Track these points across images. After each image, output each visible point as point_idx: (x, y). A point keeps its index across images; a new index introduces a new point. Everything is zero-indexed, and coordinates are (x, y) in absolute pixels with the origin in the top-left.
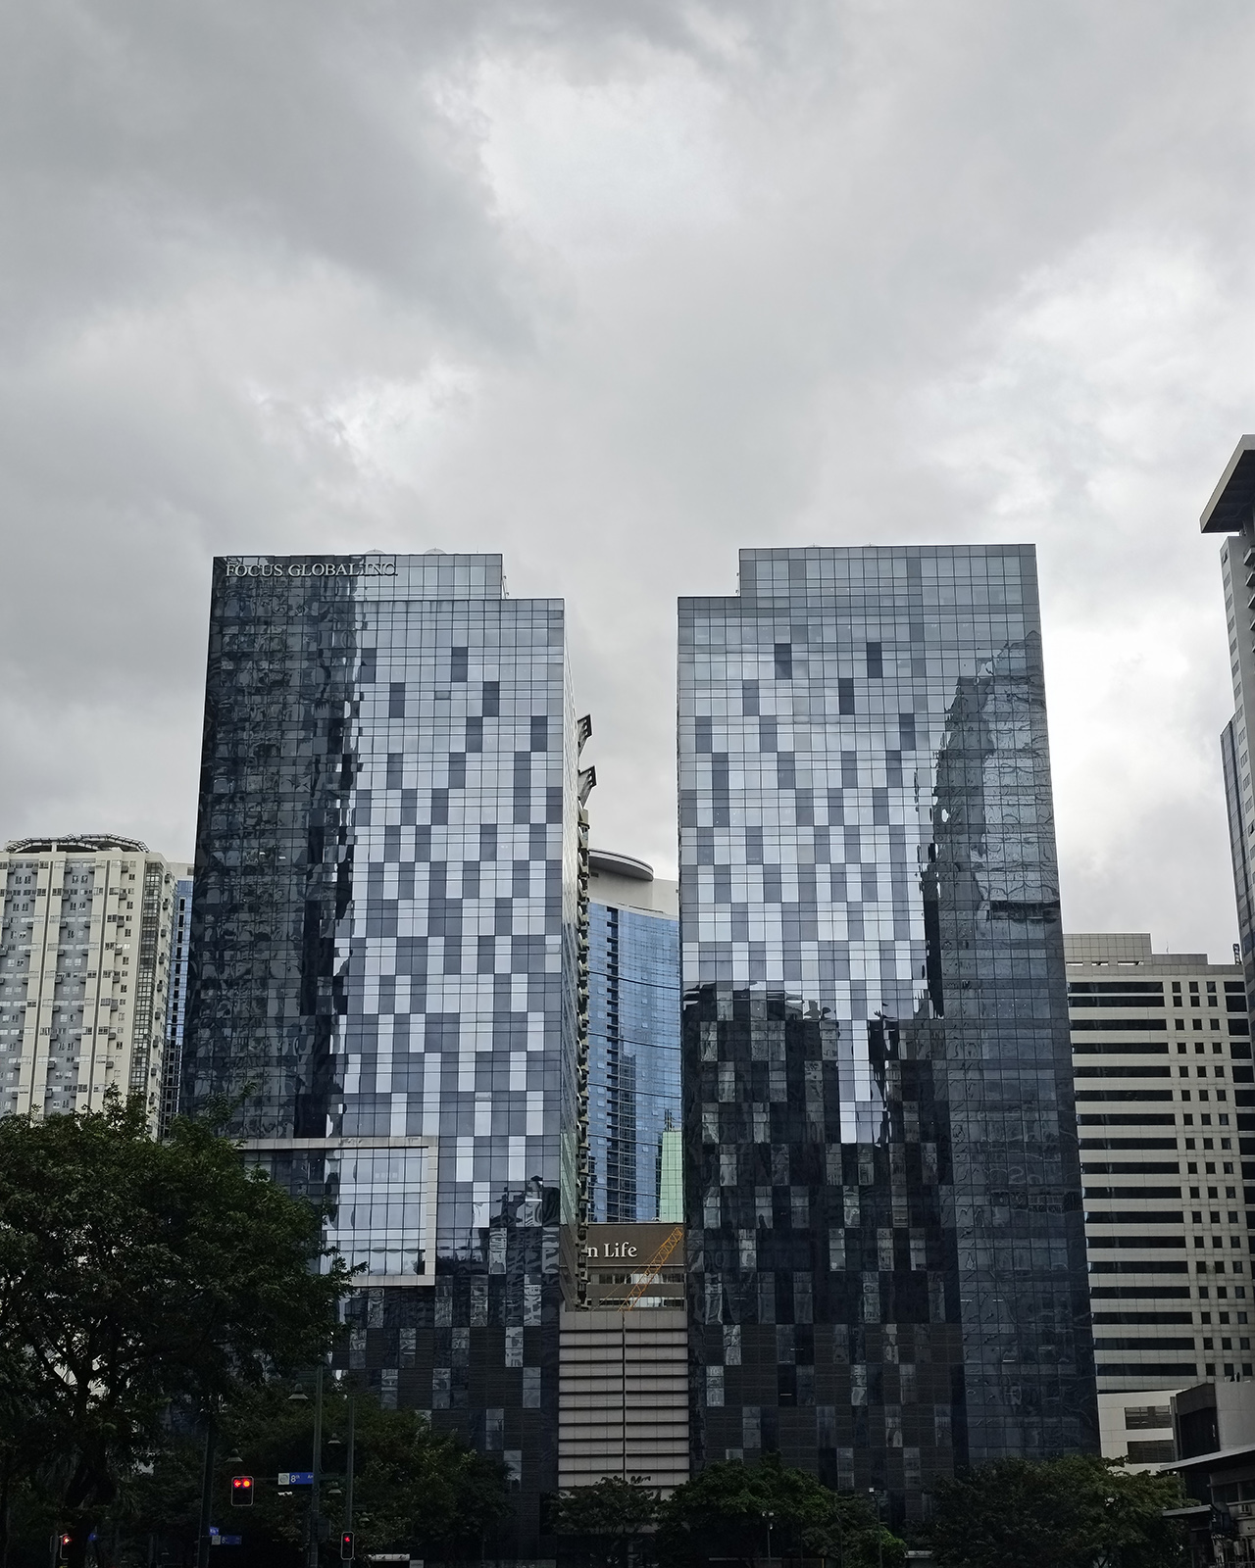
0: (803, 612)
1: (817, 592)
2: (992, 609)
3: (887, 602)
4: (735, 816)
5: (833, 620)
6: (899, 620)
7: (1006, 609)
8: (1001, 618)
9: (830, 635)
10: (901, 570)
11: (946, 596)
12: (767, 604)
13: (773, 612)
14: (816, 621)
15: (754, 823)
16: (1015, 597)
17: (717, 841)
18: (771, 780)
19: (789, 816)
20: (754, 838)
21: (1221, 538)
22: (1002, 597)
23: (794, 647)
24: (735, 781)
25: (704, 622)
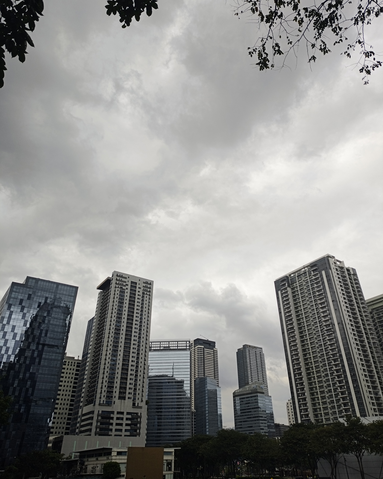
0: (36, 289)
1: (39, 286)
2: (69, 295)
3: (51, 291)
4: (11, 323)
5: (40, 292)
6: (53, 294)
7: (71, 296)
8: (70, 297)
9: (39, 294)
10: (55, 286)
11: (62, 292)
12: (29, 286)
13: (30, 288)
14: (38, 291)
15: (14, 324)
16: (73, 295)
17: (6, 327)
18: (21, 317)
19: (22, 324)
20: (14, 327)
21: (99, 291)
22: (71, 294)
23: (32, 295)
24: (13, 316)
25: (16, 287)
